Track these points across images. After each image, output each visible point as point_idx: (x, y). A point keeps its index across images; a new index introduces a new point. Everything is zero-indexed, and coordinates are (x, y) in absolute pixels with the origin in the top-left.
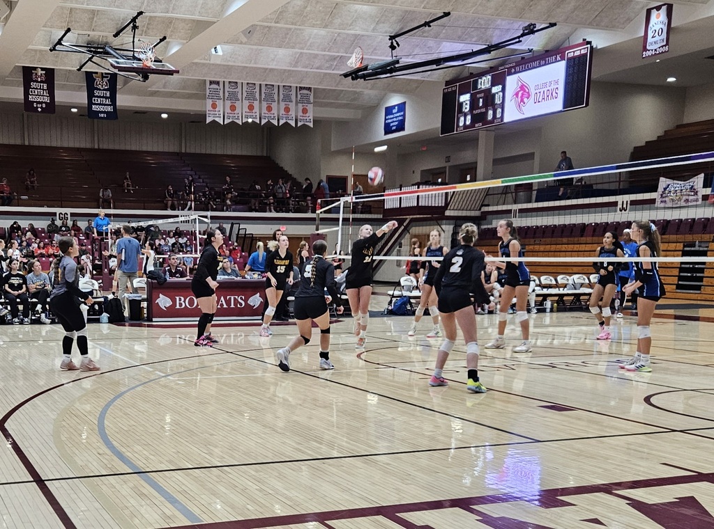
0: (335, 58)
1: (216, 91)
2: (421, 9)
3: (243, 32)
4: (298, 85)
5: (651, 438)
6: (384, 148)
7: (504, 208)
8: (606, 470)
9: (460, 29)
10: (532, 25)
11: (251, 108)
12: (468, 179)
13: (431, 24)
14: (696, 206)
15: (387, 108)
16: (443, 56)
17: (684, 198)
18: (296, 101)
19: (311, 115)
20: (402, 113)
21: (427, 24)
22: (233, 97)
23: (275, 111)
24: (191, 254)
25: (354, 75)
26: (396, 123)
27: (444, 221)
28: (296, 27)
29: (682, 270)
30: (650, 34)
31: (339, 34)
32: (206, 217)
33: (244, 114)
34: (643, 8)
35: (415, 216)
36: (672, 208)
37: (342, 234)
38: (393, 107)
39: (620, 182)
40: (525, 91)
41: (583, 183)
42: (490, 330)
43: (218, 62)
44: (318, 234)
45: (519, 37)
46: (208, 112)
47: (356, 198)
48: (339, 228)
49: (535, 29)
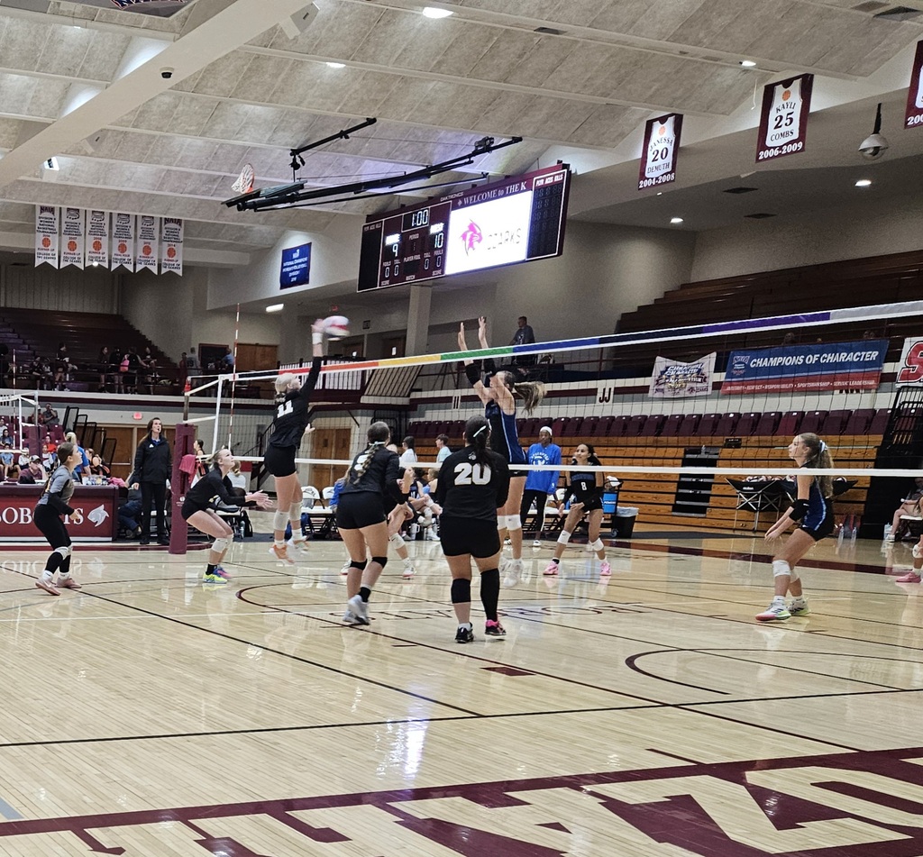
0: (213, 179)
1: (50, 221)
2: (335, 113)
3: (89, 139)
4: (164, 216)
5: (633, 714)
6: (280, 307)
7: (444, 393)
8: (572, 757)
9: (388, 143)
10: (488, 139)
11: (97, 246)
12: (394, 353)
13: (349, 135)
14: (706, 397)
15: (285, 252)
16: (364, 179)
17: (689, 385)
18: (160, 238)
19: (179, 259)
20: (306, 259)
21: (344, 134)
22: (72, 230)
23: (130, 252)
24: (11, 448)
25: (241, 203)
26: (297, 273)
27: (360, 411)
28: (163, 133)
29: (681, 485)
30: (650, 156)
31: (221, 146)
32: (32, 398)
33: (88, 256)
34: (641, 119)
35: (320, 403)
36: (674, 399)
37: (220, 426)
38: (294, 250)
39: (601, 361)
40: (475, 232)
41: (551, 362)
42: (418, 563)
43: (54, 181)
44: (186, 425)
45: (469, 156)
46: (37, 251)
47: (240, 376)
48: (216, 417)
49: (492, 146)
